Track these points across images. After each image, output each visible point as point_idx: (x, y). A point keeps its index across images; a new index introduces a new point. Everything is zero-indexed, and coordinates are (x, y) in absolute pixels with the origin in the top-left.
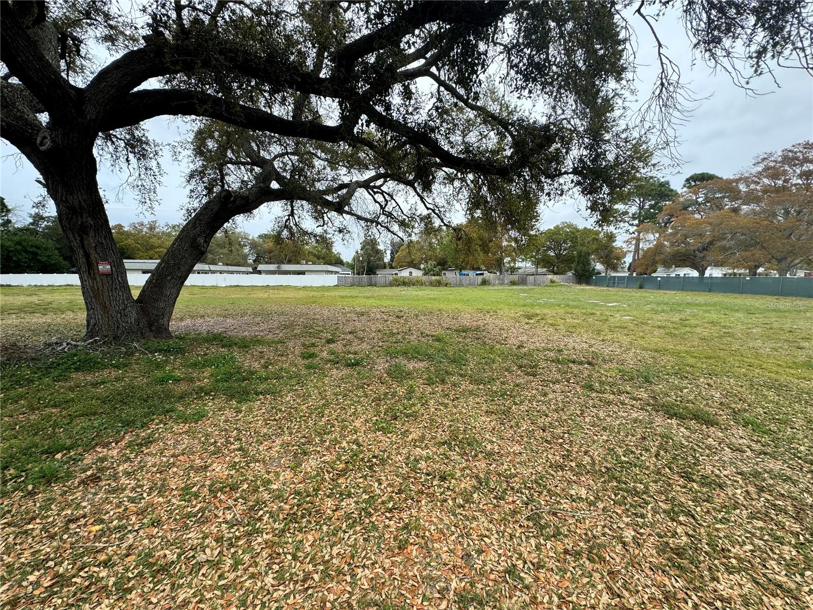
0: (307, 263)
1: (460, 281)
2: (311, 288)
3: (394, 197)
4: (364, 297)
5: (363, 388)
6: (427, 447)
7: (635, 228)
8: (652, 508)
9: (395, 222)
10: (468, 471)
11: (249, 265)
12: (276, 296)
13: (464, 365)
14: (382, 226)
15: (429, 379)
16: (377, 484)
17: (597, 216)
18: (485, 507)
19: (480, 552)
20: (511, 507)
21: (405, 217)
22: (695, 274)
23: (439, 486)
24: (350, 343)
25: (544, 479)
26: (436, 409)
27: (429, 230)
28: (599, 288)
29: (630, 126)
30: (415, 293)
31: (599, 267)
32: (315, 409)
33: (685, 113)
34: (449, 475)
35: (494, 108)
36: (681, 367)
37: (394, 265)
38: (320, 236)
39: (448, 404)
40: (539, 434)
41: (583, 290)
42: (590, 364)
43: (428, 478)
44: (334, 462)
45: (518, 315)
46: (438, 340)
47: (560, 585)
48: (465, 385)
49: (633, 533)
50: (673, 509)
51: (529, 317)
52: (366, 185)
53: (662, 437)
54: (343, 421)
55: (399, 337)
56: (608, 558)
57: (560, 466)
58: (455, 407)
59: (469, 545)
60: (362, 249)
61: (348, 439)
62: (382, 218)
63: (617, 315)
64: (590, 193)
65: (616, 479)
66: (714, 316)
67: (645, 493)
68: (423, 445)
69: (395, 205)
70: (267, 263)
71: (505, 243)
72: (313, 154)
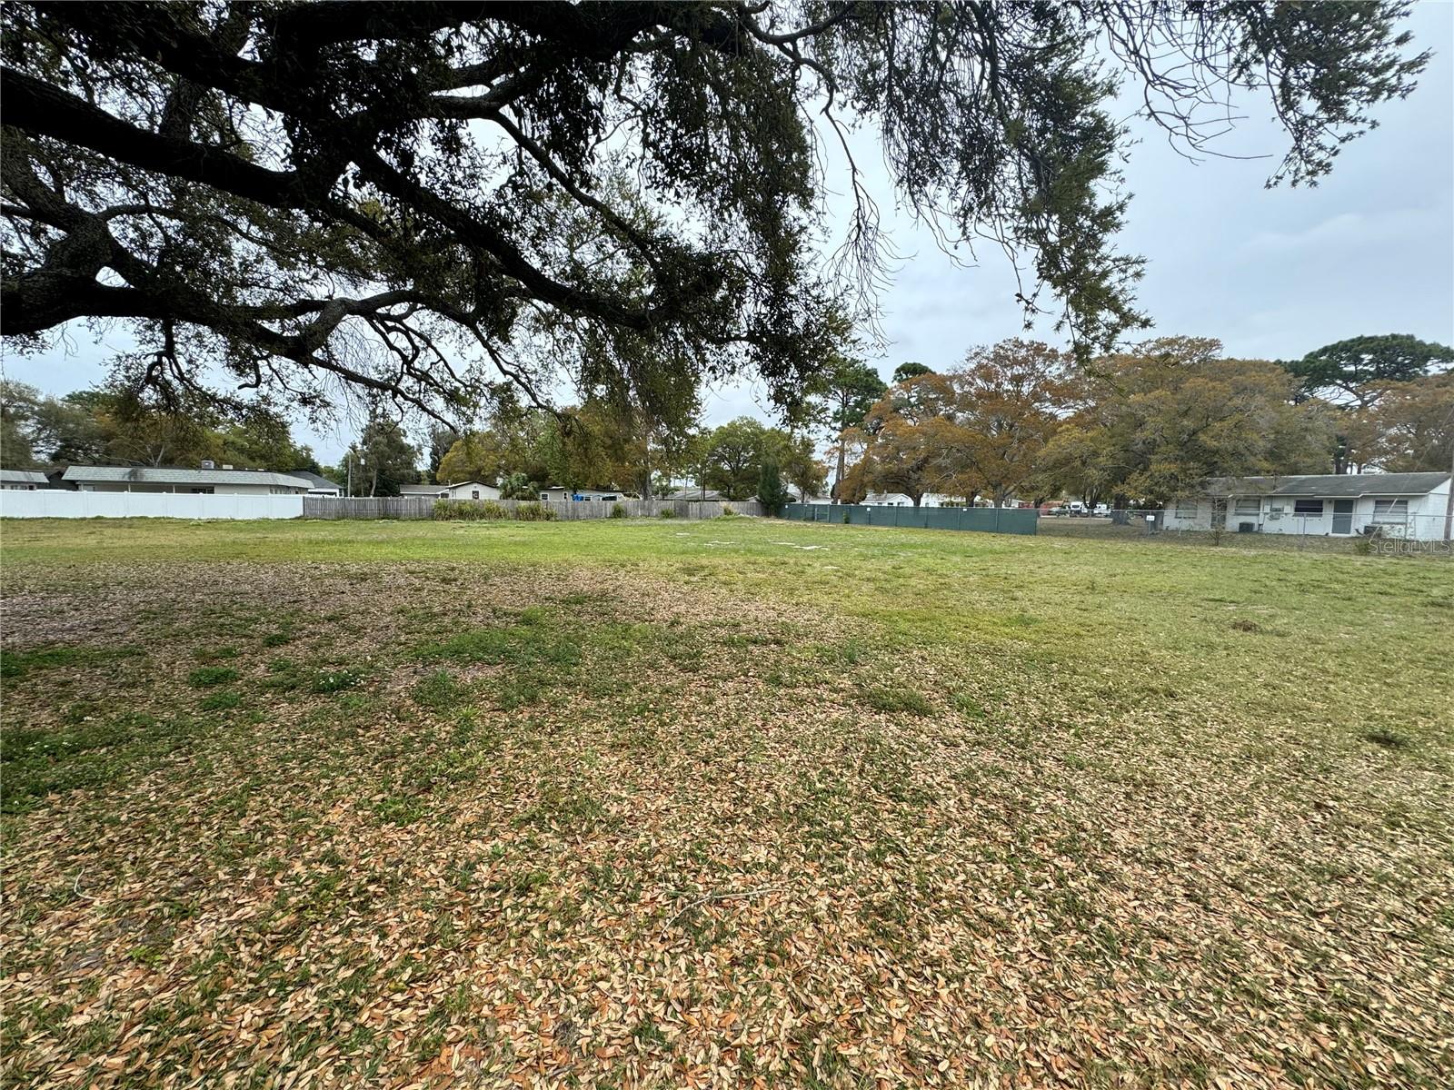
0: (218, 467)
1: (574, 510)
2: (232, 524)
3: (433, 343)
4: (370, 542)
5: (353, 735)
6: (493, 834)
7: (838, 433)
8: (853, 853)
9: (437, 392)
10: (574, 864)
11: (37, 467)
12: (125, 542)
13: (575, 665)
14: (406, 398)
15: (507, 697)
16: (375, 938)
17: (782, 412)
18: (603, 924)
19: (588, 1013)
20: (648, 910)
21: (457, 384)
22: (909, 503)
23: (515, 907)
24: (329, 641)
25: (705, 847)
26: (516, 757)
27: (508, 414)
28: (794, 523)
29: (823, 281)
30: (483, 533)
31: (793, 489)
32: (222, 802)
33: (888, 275)
34: (536, 880)
35: (623, 209)
36: (893, 635)
37: (438, 476)
38: (252, 409)
39: (540, 742)
40: (699, 770)
41: (772, 525)
42: (778, 642)
43: (494, 896)
44: (269, 916)
45: (674, 568)
46: (528, 621)
47: (722, 1024)
48: (576, 702)
49: (828, 900)
50: (878, 849)
51: (690, 572)
52: (367, 309)
53: (868, 743)
54: (297, 816)
55: (447, 620)
56: (794, 951)
57: (730, 818)
58: (554, 745)
59: (568, 1006)
60: (364, 443)
61: (308, 855)
62: (407, 382)
63: (817, 565)
64: (773, 374)
65: (808, 820)
66: (929, 562)
67: (844, 833)
68: (487, 832)
69: (435, 358)
70: (95, 463)
71: (651, 446)
72: (226, 222)
